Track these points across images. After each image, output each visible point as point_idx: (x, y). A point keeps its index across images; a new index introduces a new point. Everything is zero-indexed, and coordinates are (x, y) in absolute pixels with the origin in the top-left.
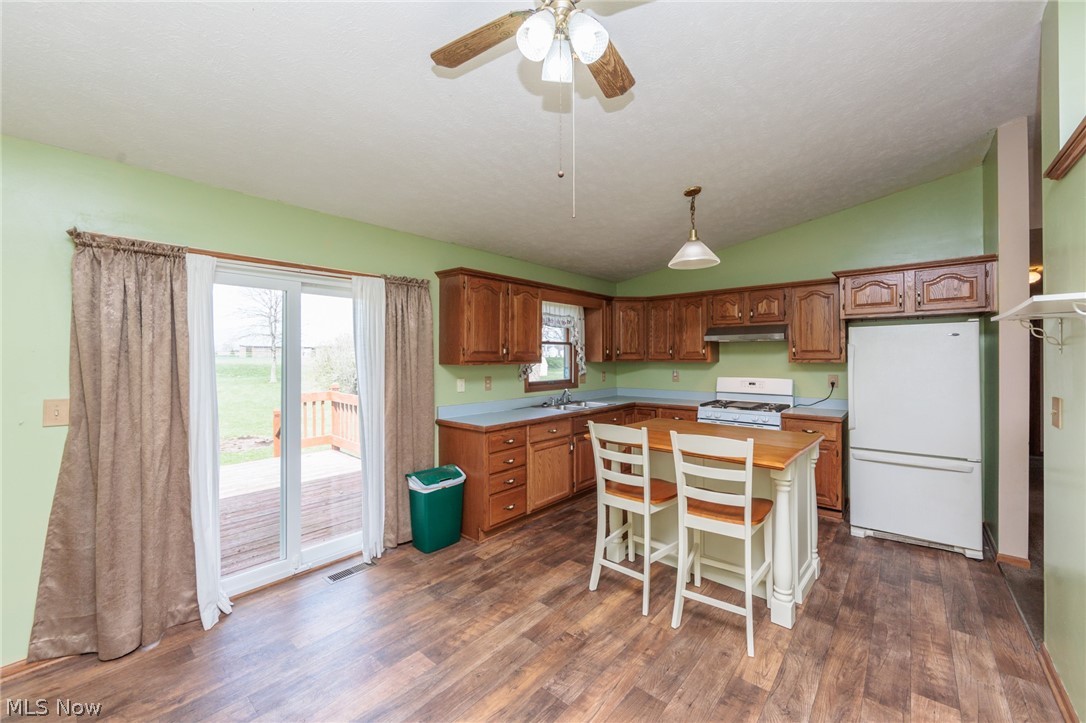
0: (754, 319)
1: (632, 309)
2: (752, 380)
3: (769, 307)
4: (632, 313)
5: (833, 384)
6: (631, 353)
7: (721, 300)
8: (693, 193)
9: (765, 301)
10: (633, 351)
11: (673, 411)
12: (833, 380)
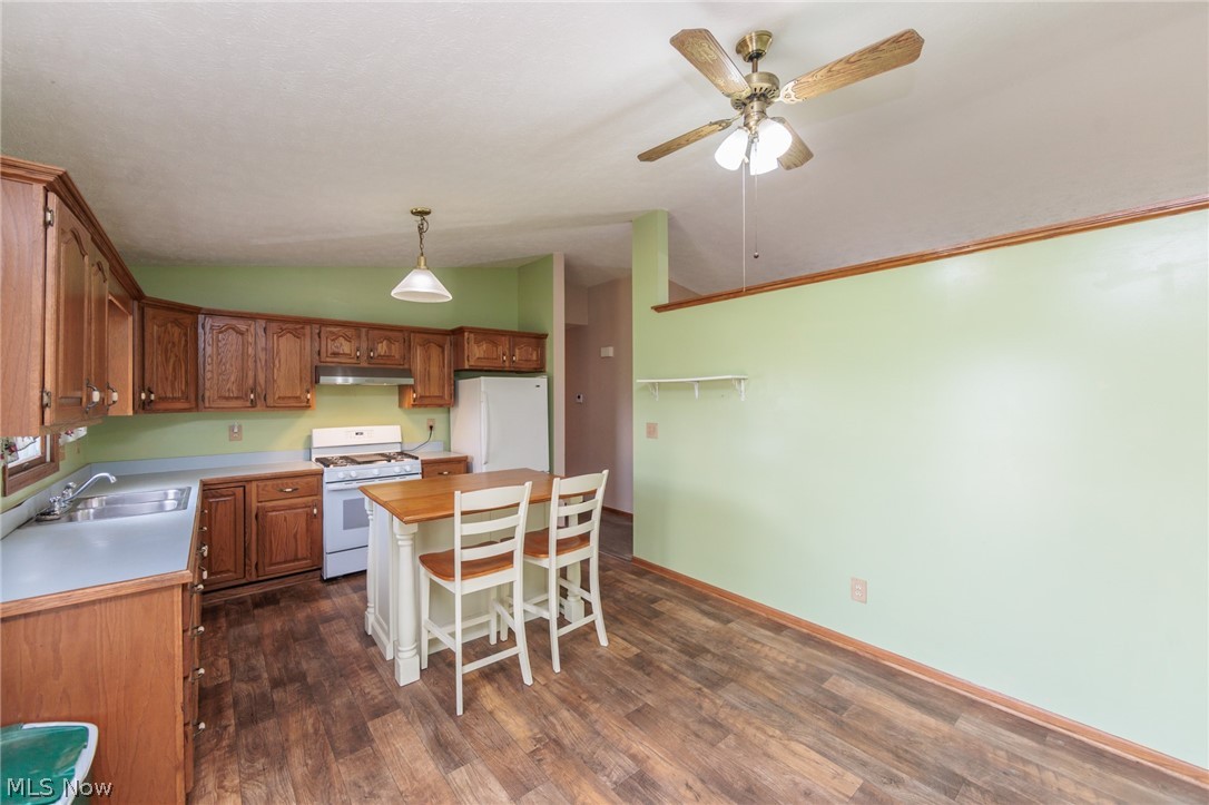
0: (373, 361)
1: (176, 322)
2: (359, 429)
3: (390, 348)
4: (176, 331)
5: (431, 427)
6: (174, 399)
7: (333, 333)
8: (423, 214)
9: (385, 342)
10: (180, 395)
11: (279, 482)
12: (431, 424)
